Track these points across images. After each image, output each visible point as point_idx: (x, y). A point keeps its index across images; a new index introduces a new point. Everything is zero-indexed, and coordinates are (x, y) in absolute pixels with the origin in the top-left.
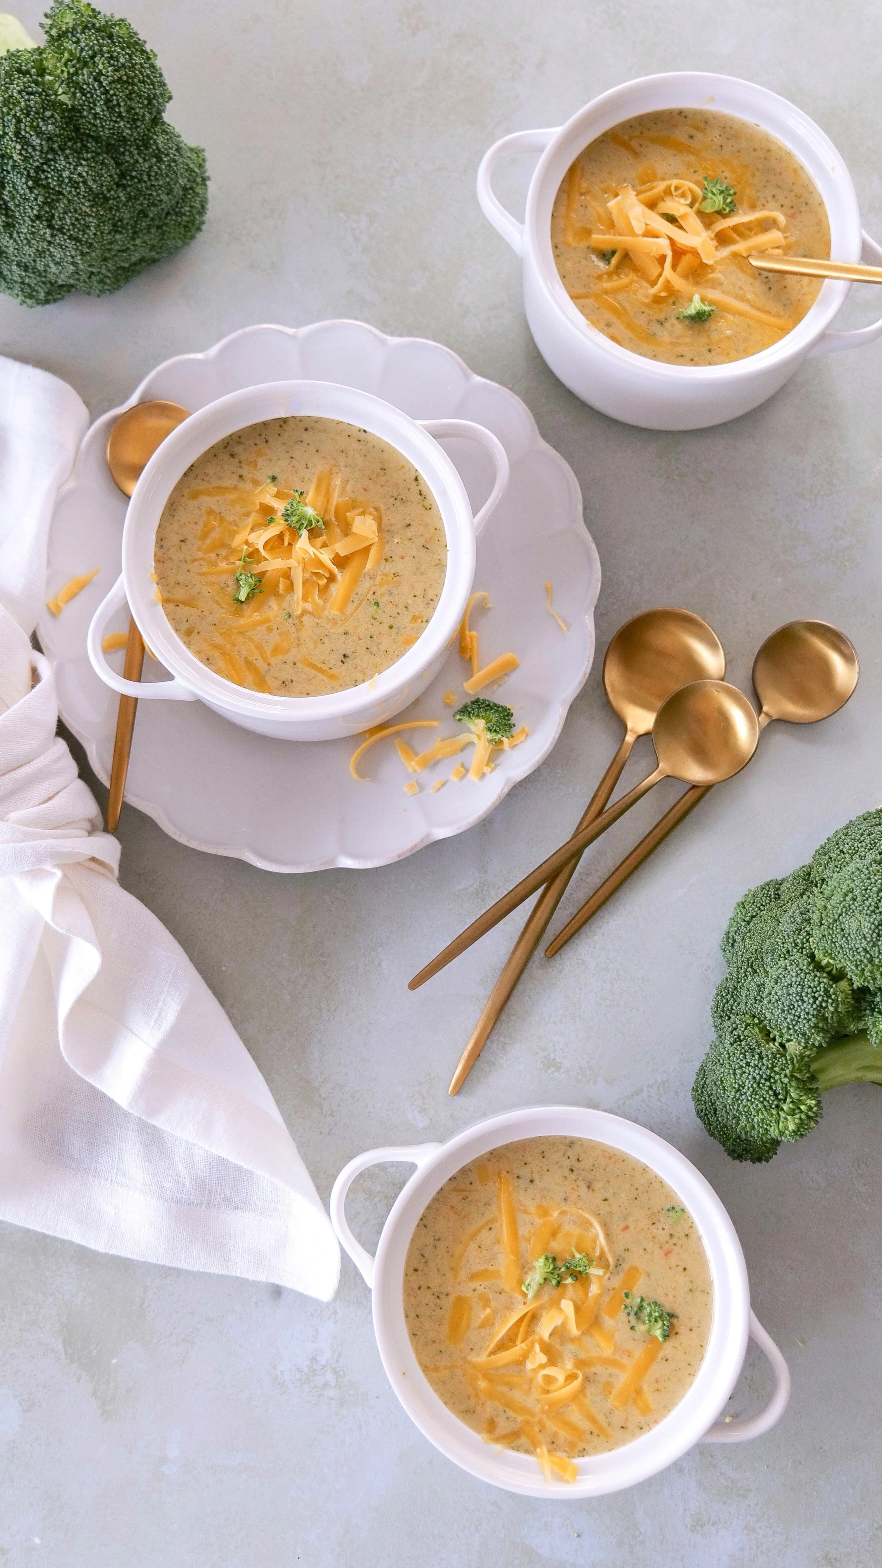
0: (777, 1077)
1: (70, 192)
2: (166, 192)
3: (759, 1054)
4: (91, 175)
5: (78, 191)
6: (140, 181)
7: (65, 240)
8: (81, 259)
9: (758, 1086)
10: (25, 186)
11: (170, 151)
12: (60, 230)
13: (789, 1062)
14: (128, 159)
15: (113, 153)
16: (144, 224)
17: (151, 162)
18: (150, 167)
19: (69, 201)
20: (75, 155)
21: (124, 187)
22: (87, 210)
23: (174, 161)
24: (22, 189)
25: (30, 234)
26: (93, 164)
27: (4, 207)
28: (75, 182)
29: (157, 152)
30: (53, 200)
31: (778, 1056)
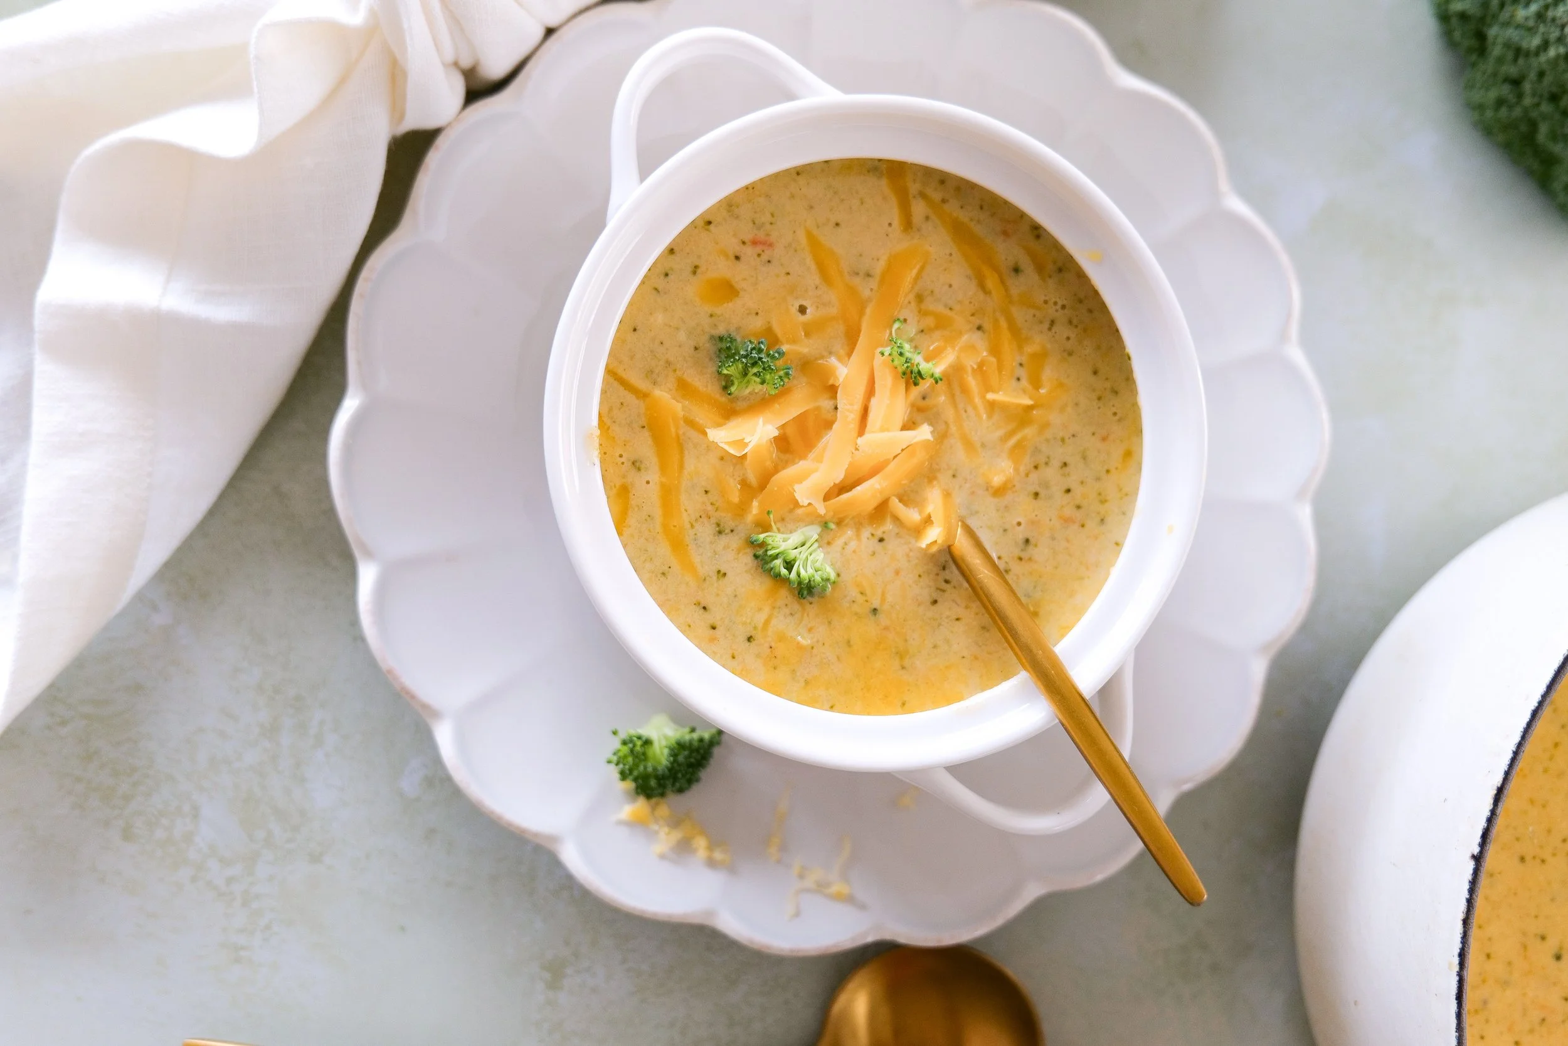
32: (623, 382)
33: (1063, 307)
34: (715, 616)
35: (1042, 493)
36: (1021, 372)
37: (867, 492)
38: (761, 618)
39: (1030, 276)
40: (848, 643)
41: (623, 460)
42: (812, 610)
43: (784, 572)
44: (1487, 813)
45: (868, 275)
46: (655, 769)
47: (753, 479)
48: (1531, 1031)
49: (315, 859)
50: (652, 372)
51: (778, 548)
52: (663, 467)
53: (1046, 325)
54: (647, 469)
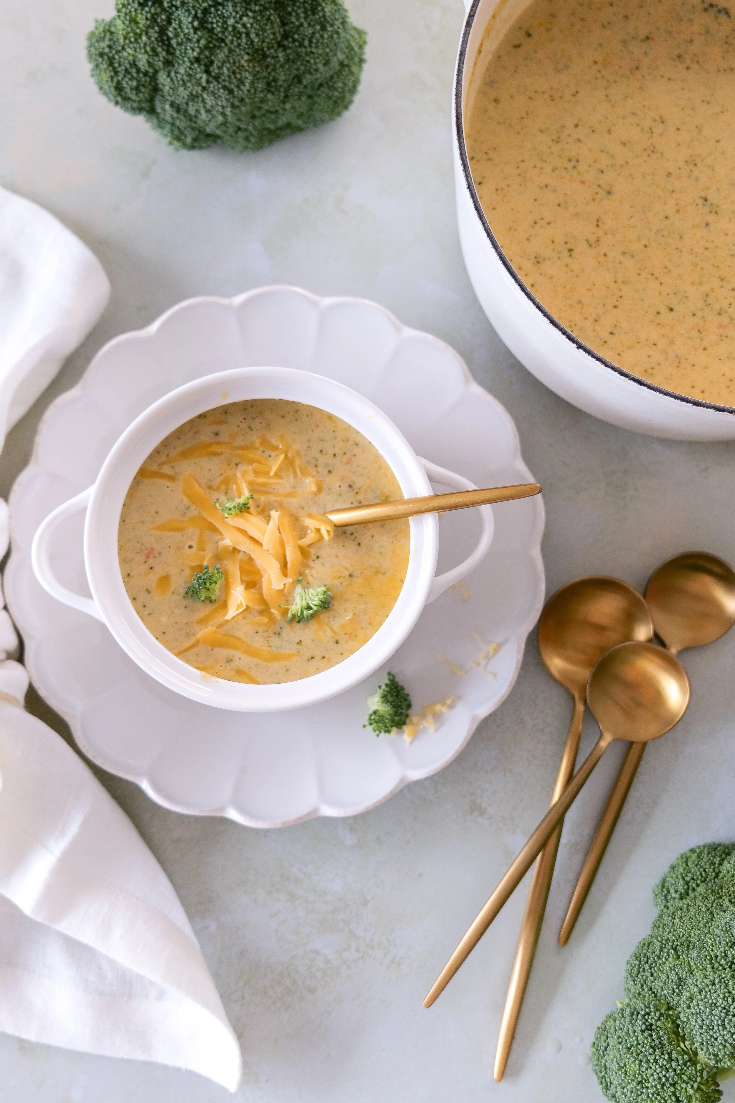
0: (684, 1085)
1: (232, 42)
2: (323, 62)
3: (668, 1054)
4: (255, 29)
5: (239, 41)
6: (301, 45)
7: (219, 89)
8: (231, 112)
9: (662, 1088)
10: (190, 26)
11: (336, 22)
12: (217, 78)
13: (698, 1074)
14: (293, 19)
15: (280, 12)
16: (296, 90)
17: (315, 29)
18: (313, 34)
19: (230, 51)
20: (244, 4)
21: (285, 48)
22: (245, 64)
23: (337, 33)
24: (187, 28)
25: (187, 76)
26: (259, 18)
27: (166, 43)
28: (239, 32)
29: (323, 19)
30: (215, 46)
31: (688, 1064)
32: (187, 650)
33: (245, 419)
34: (318, 654)
35: (330, 468)
36: (267, 453)
37: (291, 555)
38: (329, 633)
39: (223, 429)
40: (361, 595)
41: (224, 666)
42: (336, 605)
43: (311, 612)
44: (560, 333)
45: (188, 508)
46: (389, 715)
47: (261, 607)
48: (702, 339)
49: (365, 903)
50: (188, 634)
51: (298, 610)
52: (236, 648)
53: (250, 431)
54: (233, 656)
